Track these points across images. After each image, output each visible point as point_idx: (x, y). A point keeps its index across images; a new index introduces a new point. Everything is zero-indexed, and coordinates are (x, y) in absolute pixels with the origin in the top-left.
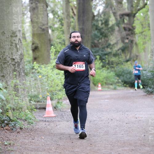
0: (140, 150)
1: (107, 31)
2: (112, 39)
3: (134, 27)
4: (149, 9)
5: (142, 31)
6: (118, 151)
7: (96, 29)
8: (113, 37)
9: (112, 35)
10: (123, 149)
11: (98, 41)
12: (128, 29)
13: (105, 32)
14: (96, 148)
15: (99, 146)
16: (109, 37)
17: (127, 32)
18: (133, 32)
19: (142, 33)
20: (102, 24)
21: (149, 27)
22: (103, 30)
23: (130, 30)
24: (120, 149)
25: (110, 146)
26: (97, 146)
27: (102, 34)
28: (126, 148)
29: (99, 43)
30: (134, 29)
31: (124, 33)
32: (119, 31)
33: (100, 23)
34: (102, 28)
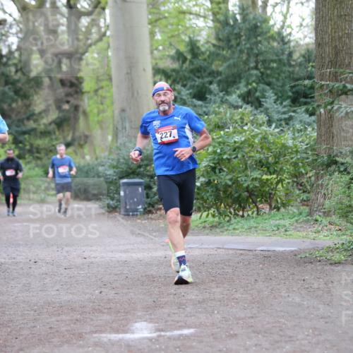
0: (92, 320)
1: (27, 86)
2: (38, 102)
3: (81, 80)
4: (111, 45)
5: (97, 88)
6: (48, 323)
7: (7, 83)
8: (38, 98)
9: (37, 93)
10: (59, 318)
11: (10, 105)
12: (69, 84)
13: (23, 87)
14: (6, 318)
15: (10, 314)
16: (31, 98)
17: (67, 90)
18: (78, 90)
19: (96, 91)
20: (17, 71)
21: (110, 79)
22: (19, 85)
23: (72, 85)
24: (54, 319)
25: (32, 312)
26: (7, 313)
27: (17, 92)
28: (64, 317)
29: (12, 110)
30: (81, 83)
31: (61, 91)
32: (51, 86)
33: (13, 69)
34: (18, 81)
